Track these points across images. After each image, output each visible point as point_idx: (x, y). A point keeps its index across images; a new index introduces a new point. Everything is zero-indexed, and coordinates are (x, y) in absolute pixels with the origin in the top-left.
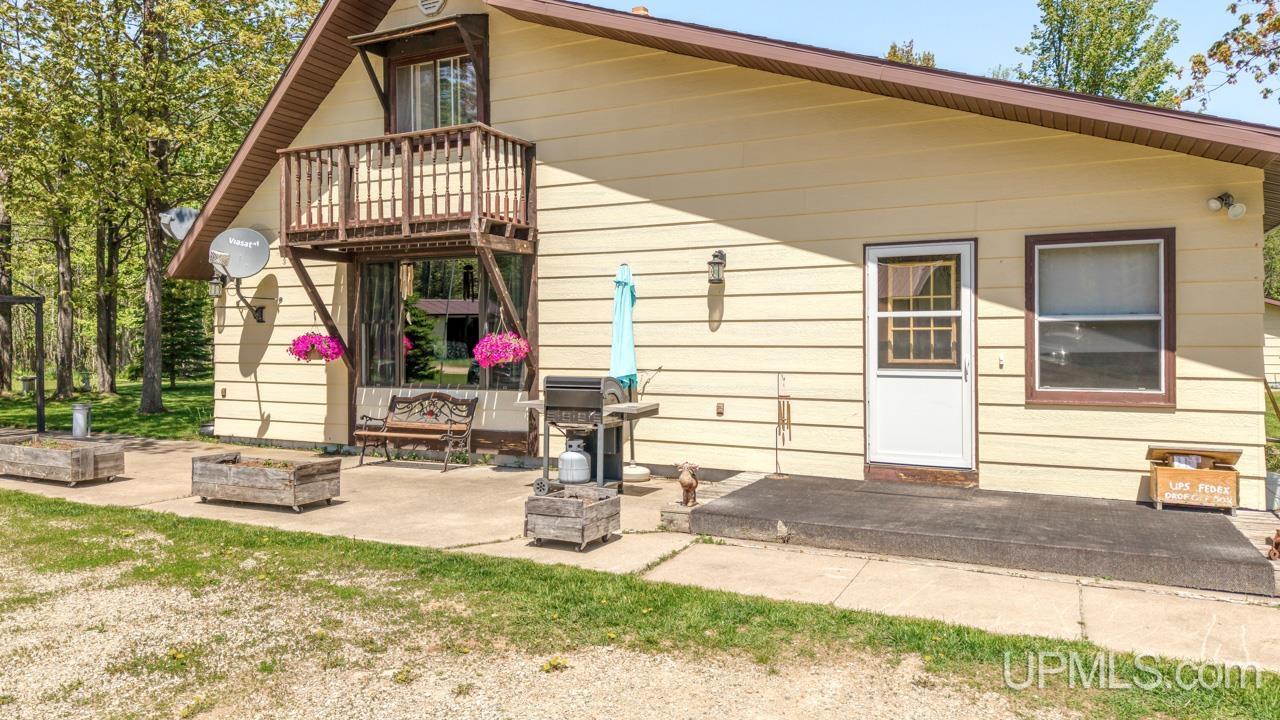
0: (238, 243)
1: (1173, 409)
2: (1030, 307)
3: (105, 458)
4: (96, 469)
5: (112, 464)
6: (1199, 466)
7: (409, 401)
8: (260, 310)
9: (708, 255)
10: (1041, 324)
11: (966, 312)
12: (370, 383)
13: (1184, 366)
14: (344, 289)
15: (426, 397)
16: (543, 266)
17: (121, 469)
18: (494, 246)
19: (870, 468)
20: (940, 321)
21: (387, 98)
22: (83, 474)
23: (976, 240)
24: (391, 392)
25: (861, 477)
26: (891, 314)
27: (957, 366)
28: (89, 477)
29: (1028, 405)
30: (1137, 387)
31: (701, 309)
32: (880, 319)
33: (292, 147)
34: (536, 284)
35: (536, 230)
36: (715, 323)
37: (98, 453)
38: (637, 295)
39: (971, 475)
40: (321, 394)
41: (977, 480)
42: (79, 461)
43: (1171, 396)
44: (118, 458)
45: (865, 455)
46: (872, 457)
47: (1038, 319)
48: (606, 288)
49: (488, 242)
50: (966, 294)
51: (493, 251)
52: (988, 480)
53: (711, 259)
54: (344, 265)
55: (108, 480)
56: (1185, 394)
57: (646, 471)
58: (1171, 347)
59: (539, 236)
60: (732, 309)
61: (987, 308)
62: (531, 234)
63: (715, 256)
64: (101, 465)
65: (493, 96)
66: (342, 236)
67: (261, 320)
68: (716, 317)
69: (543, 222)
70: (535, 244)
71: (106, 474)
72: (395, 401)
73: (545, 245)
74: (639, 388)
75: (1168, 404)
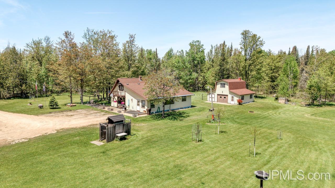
1: (145, 109)
11: (140, 103)
16: (126, 98)
21: (119, 87)
23: (140, 100)
27: (139, 106)
29: (141, 108)
32: (137, 103)
38: (129, 100)
45: (137, 110)
52: (140, 111)
57: (129, 110)
58: (145, 106)
60: (133, 102)
63: (132, 99)
66: (118, 96)
67: (114, 100)
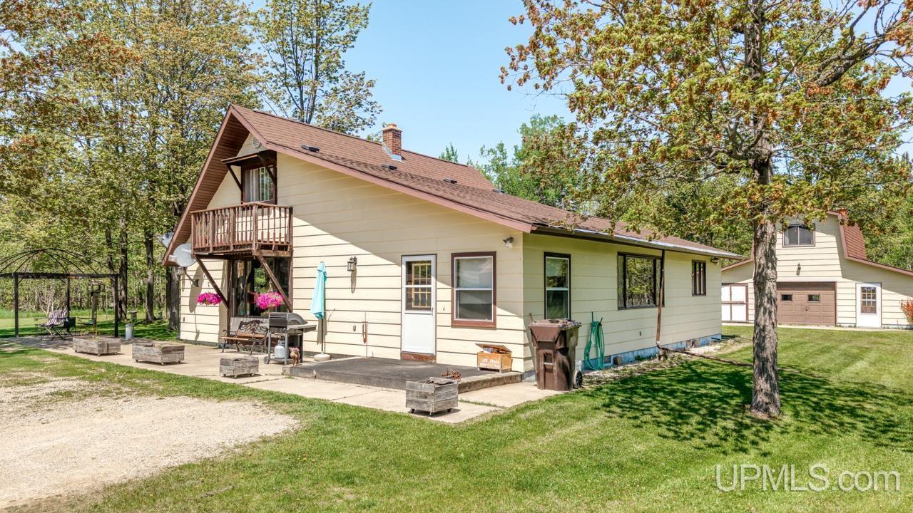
0: (186, 251)
1: (495, 328)
2: (453, 286)
3: (112, 345)
4: (108, 349)
5: (115, 347)
6: (492, 352)
7: (246, 324)
8: (197, 281)
9: (348, 259)
10: (457, 291)
11: (432, 286)
12: (236, 316)
13: (499, 311)
14: (226, 272)
15: (252, 322)
16: (296, 262)
17: (119, 349)
18: (265, 255)
19: (403, 354)
20: (423, 289)
21: (241, 187)
22: (103, 351)
23: (436, 254)
24: (242, 319)
25: (399, 358)
26: (413, 286)
27: (429, 309)
28: (105, 352)
29: (453, 326)
30: (484, 319)
31: (348, 283)
32: (407, 289)
33: (207, 209)
34: (292, 271)
35: (291, 246)
36: (353, 289)
37: (109, 343)
38: (327, 276)
39: (433, 357)
40: (217, 320)
41: (435, 359)
42: (101, 345)
43: (495, 323)
44: (118, 345)
45: (401, 348)
46: (403, 350)
47: (455, 289)
48: (314, 272)
49: (261, 253)
50: (433, 279)
51: (265, 257)
52: (442, 359)
53: (349, 260)
54: (226, 261)
55: (114, 354)
56: (500, 322)
57: (329, 356)
58: (495, 304)
59: (294, 249)
60: (359, 282)
61: (440, 285)
62: (289, 247)
63: (351, 259)
64: (110, 348)
65: (278, 186)
66: (232, 249)
67: (197, 286)
68: (353, 287)
69: (296, 242)
70: (292, 252)
71: (112, 352)
72: (242, 324)
73: (296, 253)
74: (327, 319)
75: (493, 327)
